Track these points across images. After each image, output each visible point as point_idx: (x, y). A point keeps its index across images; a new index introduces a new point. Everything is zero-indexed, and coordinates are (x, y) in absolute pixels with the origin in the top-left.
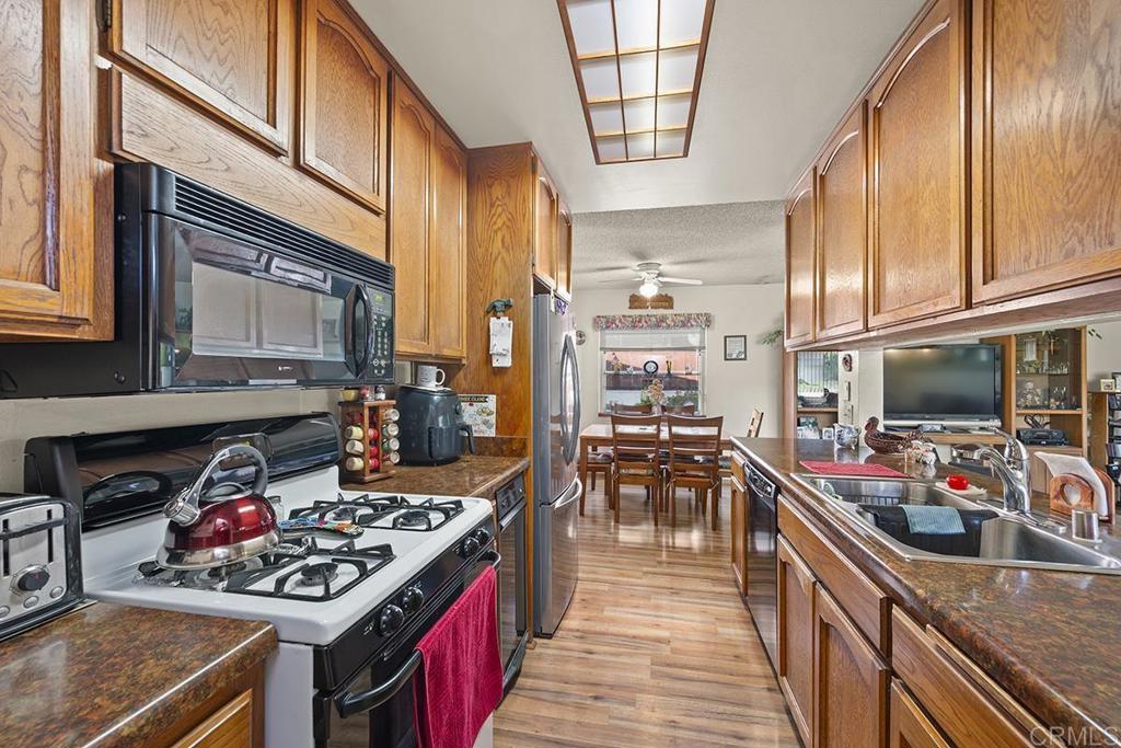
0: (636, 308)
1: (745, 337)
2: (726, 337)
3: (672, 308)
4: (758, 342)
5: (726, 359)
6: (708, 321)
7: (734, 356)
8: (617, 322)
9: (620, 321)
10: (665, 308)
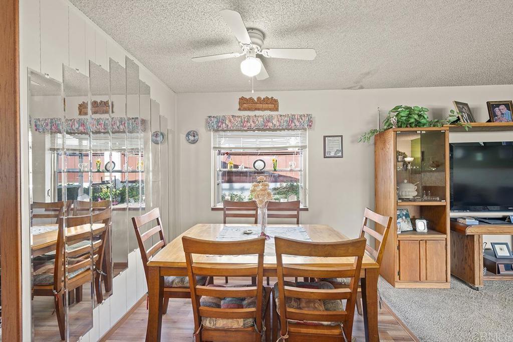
0: (245, 109)
1: (342, 136)
2: (325, 137)
3: (277, 110)
4: (353, 142)
5: (325, 157)
6: (309, 122)
7: (332, 154)
8: (227, 122)
9: (230, 121)
10: (270, 110)
